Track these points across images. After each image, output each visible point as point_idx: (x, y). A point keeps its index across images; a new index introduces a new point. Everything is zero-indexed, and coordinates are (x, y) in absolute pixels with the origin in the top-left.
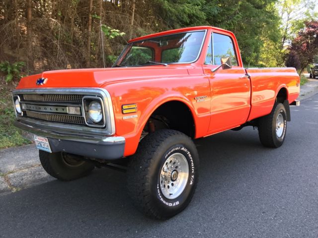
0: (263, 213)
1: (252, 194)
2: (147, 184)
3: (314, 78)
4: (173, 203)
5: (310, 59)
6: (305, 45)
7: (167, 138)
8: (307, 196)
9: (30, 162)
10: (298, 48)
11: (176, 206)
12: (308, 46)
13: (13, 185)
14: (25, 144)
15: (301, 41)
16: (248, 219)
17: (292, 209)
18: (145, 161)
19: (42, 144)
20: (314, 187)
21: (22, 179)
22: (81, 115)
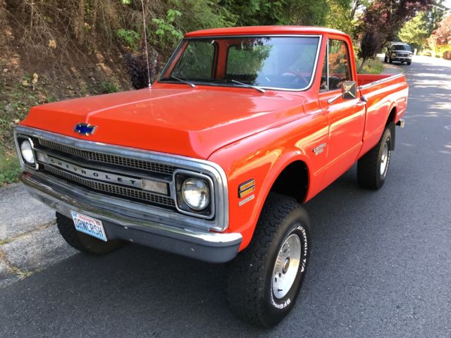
0: (398, 307)
1: (373, 274)
2: (260, 289)
3: (391, 63)
4: (284, 303)
5: (390, 37)
6: (386, 15)
7: (284, 217)
8: (442, 276)
9: (28, 219)
10: (376, 20)
11: (288, 306)
12: (388, 18)
13: (14, 265)
14: (8, 183)
15: (380, 8)
16: (382, 321)
17: (430, 300)
18: (257, 257)
19: (89, 227)
20: (445, 259)
21: (26, 253)
22: (169, 194)
